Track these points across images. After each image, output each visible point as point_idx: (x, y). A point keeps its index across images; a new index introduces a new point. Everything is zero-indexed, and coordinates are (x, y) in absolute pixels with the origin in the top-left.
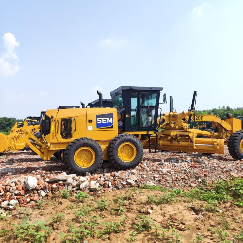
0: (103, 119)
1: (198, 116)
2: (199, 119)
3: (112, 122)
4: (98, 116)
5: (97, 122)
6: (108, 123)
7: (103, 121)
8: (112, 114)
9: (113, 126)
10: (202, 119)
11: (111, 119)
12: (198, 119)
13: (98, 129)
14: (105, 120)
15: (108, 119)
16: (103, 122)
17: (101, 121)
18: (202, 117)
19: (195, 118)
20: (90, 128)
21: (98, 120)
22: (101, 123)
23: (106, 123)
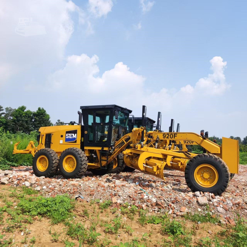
0: (70, 134)
1: (170, 134)
2: (171, 137)
3: (76, 138)
4: (67, 132)
5: (66, 137)
6: (73, 138)
7: (70, 136)
8: (77, 130)
9: (76, 141)
10: (175, 137)
11: (76, 134)
12: (169, 137)
13: (66, 143)
14: (71, 136)
15: (73, 134)
16: (70, 138)
17: (68, 136)
18: (175, 135)
19: (165, 136)
20: (61, 142)
21: (67, 136)
22: (68, 138)
23: (71, 138)
